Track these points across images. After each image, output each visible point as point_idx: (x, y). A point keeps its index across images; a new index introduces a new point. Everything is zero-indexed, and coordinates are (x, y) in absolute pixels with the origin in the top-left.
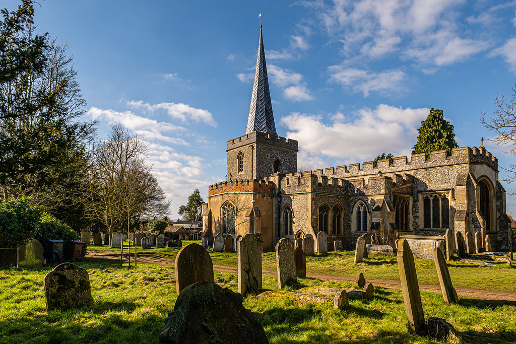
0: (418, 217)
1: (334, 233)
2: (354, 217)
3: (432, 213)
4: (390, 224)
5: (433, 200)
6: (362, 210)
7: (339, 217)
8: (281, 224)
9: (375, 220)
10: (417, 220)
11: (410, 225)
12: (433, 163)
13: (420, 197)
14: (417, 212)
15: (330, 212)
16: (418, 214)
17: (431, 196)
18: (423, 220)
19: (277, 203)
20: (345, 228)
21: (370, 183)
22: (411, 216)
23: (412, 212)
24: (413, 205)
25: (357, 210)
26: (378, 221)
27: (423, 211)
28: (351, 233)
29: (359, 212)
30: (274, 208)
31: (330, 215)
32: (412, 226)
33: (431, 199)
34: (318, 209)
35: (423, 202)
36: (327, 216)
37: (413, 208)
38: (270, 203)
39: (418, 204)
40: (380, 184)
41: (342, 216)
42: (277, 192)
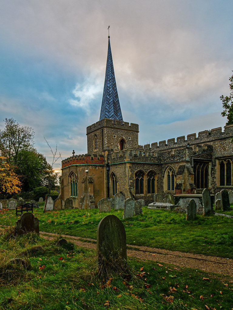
0: (215, 178)
1: (149, 192)
2: (165, 180)
3: (225, 174)
4: (190, 184)
5: (227, 164)
6: (171, 174)
7: (154, 180)
8: (110, 187)
9: (179, 182)
10: (215, 180)
11: (210, 184)
12: (226, 134)
13: (217, 161)
14: (214, 174)
15: (145, 176)
16: (216, 175)
17: (225, 161)
18: (219, 180)
19: (106, 172)
20: (158, 188)
21: (176, 153)
22: (210, 177)
23: (211, 174)
24: (212, 169)
25: (167, 174)
26: (180, 182)
27: (219, 173)
28: (163, 192)
29: (169, 176)
30: (105, 175)
31: (145, 178)
32: (211, 184)
33: (225, 163)
34: (134, 175)
35: (219, 166)
36: (142, 180)
37: (212, 171)
38: (101, 172)
39: (216, 168)
40: (183, 153)
41: (156, 179)
42: (106, 163)
